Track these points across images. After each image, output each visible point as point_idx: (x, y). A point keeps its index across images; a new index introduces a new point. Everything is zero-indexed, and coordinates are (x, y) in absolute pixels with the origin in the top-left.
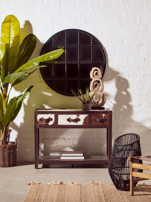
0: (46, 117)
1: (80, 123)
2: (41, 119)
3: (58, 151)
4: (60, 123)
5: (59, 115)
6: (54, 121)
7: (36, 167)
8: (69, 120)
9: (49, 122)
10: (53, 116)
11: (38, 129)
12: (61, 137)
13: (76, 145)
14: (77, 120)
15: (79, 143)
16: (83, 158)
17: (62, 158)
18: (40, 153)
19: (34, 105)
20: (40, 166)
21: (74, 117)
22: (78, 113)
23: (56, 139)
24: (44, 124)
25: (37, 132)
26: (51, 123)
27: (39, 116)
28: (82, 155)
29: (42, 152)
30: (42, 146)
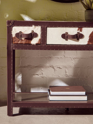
0: (26, 30)
1: (84, 41)
2: (19, 35)
3: (44, 86)
4: (49, 41)
5: (48, 28)
6: (39, 37)
7: (10, 113)
8: (65, 36)
9: (31, 39)
10: (38, 30)
11: (14, 51)
12: (48, 65)
13: (71, 77)
14: (78, 37)
15: (75, 74)
16: (85, 98)
17: (51, 98)
18: (16, 88)
19: (7, 16)
20: (16, 110)
21: (73, 31)
22: (80, 25)
23: (40, 67)
24: (24, 42)
25: (11, 55)
26: (35, 41)
27: (16, 30)
28: (84, 93)
29: (20, 86)
30: (19, 78)
